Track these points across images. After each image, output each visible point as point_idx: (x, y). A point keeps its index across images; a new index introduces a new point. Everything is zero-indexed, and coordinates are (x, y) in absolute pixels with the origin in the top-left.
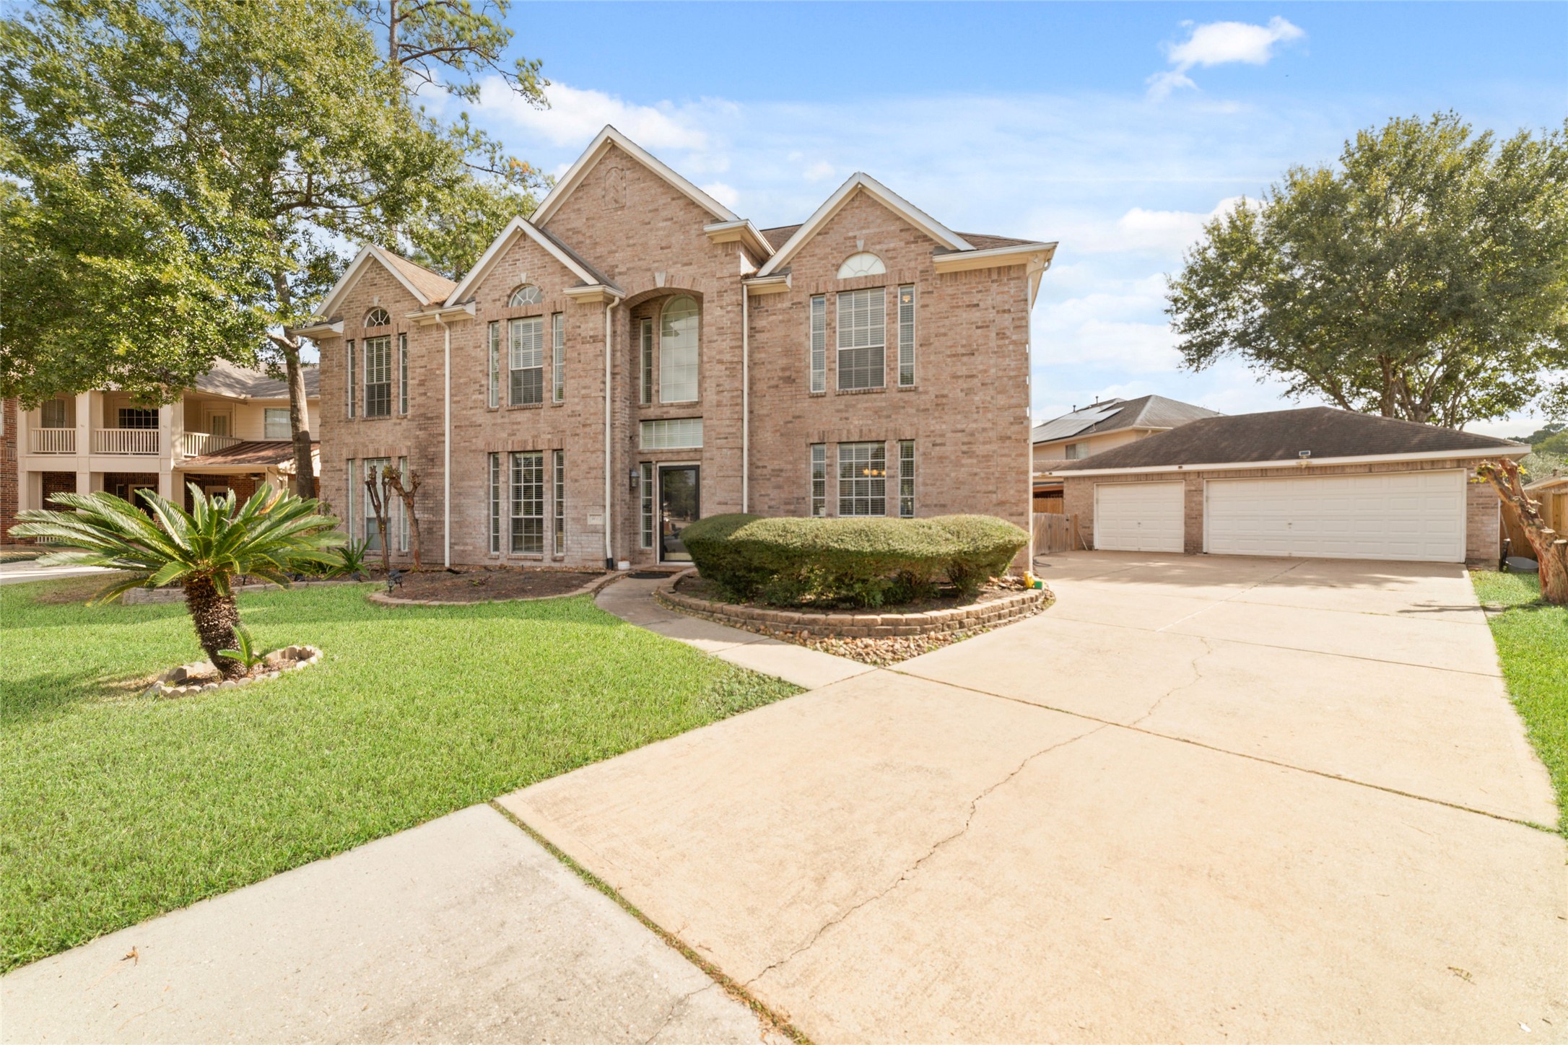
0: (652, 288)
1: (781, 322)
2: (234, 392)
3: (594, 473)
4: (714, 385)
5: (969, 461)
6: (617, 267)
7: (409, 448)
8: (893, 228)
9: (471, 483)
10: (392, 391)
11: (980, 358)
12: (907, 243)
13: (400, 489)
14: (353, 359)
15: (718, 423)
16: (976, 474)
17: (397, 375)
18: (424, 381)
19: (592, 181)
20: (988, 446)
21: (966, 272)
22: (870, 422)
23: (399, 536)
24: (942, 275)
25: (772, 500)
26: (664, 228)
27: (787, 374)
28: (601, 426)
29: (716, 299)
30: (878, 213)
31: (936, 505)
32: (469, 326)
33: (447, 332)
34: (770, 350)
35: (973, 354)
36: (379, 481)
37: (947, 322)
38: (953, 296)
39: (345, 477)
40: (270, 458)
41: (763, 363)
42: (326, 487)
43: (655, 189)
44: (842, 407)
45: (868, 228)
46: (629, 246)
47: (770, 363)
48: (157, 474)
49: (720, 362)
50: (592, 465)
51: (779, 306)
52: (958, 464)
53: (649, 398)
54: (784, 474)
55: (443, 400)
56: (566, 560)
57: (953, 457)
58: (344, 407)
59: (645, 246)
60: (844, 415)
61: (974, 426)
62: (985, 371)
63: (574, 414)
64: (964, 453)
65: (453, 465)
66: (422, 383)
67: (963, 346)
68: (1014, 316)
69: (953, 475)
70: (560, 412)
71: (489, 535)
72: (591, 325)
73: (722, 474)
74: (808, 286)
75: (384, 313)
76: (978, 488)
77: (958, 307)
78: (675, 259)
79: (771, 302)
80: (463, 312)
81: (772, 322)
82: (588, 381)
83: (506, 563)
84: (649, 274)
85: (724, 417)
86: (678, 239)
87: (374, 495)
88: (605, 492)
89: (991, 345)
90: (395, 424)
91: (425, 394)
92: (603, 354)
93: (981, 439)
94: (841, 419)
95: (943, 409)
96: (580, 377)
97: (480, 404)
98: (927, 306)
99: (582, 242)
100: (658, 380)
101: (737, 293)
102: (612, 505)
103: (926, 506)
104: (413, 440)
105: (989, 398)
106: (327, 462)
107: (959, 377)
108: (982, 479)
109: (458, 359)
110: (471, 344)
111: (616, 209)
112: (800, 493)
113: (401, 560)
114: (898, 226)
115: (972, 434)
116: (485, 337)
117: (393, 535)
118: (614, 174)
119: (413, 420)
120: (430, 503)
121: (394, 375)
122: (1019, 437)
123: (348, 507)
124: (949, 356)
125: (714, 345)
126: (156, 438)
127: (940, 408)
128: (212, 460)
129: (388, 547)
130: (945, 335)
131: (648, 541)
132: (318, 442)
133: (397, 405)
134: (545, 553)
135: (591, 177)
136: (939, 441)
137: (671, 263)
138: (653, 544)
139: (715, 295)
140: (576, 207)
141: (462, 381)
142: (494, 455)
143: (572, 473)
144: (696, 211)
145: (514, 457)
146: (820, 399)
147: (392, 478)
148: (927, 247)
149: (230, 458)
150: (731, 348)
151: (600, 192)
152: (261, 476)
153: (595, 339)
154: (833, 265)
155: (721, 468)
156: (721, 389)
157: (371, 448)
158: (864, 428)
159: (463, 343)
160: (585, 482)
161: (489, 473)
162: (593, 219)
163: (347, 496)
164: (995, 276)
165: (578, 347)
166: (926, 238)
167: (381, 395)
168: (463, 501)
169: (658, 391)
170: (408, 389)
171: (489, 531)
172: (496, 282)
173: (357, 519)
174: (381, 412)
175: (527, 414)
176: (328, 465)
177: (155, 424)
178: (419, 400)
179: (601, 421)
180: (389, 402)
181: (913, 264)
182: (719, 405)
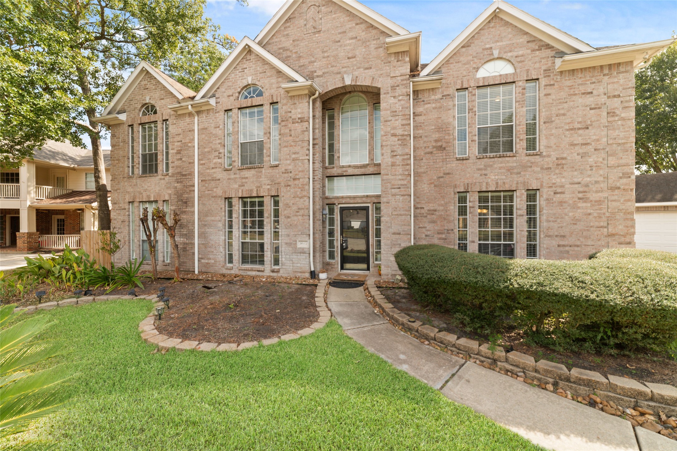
0: (342, 85)
1: (434, 108)
2: (68, 163)
3: (301, 212)
4: (389, 151)
5: (584, 205)
6: (315, 72)
7: (170, 195)
8: (521, 40)
9: (213, 218)
10: (159, 157)
11: (593, 131)
12: (533, 50)
13: (165, 225)
14: (132, 138)
15: (393, 177)
16: (590, 214)
17: (162, 147)
18: (181, 150)
19: (297, 15)
20: (600, 194)
21: (581, 69)
22: (504, 177)
23: (163, 252)
24: (561, 72)
25: (428, 230)
26: (350, 45)
27: (439, 144)
28: (307, 180)
29: (390, 91)
30: (510, 30)
31: (557, 236)
32: (211, 113)
33: (196, 118)
34: (426, 128)
35: (588, 128)
36: (150, 217)
37: (566, 106)
38: (570, 87)
39: (127, 213)
40: (87, 200)
41: (421, 137)
42: (115, 219)
43: (343, 18)
44: (482, 167)
45: (502, 41)
46: (324, 57)
47: (426, 136)
48: (19, 209)
49: (394, 135)
50: (300, 207)
51: (433, 97)
52: (574, 207)
53: (331, 161)
54: (437, 213)
55: (194, 163)
56: (281, 271)
57: (571, 202)
58: (127, 168)
59: (336, 57)
60: (484, 172)
61: (588, 179)
62: (598, 140)
63: (286, 172)
64: (580, 199)
65: (200, 206)
66: (179, 152)
67: (579, 123)
68: (622, 99)
69: (571, 214)
70: (276, 170)
71: (225, 253)
72: (299, 110)
73: (396, 213)
74: (455, 83)
75: (153, 106)
76: (592, 224)
77: (575, 95)
78: (359, 65)
79: (426, 95)
80: (207, 103)
81: (427, 109)
82: (297, 149)
83: (238, 272)
84: (339, 76)
85: (397, 173)
86: (360, 52)
87: (146, 228)
88: (309, 225)
89: (602, 121)
90: (161, 179)
91: (181, 159)
92: (307, 130)
93: (594, 189)
94: (481, 175)
95: (563, 168)
96: (291, 146)
97: (218, 166)
98: (549, 94)
99: (290, 57)
100: (339, 150)
101: (406, 87)
102: (314, 234)
103: (549, 236)
104: (173, 190)
105: (601, 160)
106: (115, 203)
107: (576, 145)
108: (595, 217)
109: (204, 136)
110: (212, 125)
111: (314, 33)
112: (451, 226)
113: (165, 268)
114: (525, 38)
115: (587, 186)
116: (222, 120)
117: (159, 251)
118: (313, 10)
119: (173, 176)
120: (185, 231)
121: (160, 147)
122: (626, 187)
123: (129, 233)
124: (568, 130)
125: (389, 123)
126: (18, 189)
127: (560, 167)
128: (53, 201)
129: (156, 260)
130: (564, 115)
131: (332, 256)
132: (110, 191)
133: (162, 167)
134: (266, 266)
135: (296, 12)
136: (559, 190)
137: (355, 68)
138: (336, 258)
139: (390, 89)
140: (285, 33)
141: (206, 150)
142: (229, 200)
143: (286, 212)
144: (374, 32)
145: (242, 201)
146: (465, 161)
147: (159, 217)
148: (549, 53)
149: (64, 200)
150: (403, 125)
151: (302, 22)
152: (82, 210)
153: (302, 120)
154: (474, 68)
155: (395, 209)
156: (395, 154)
157: (144, 194)
158: (499, 181)
159: (206, 125)
160: (295, 218)
161: (225, 211)
162: (298, 40)
163: (129, 226)
164: (606, 71)
165: (290, 125)
166: (548, 46)
167: (151, 160)
168: (207, 230)
169: (339, 157)
170: (170, 156)
171: (225, 250)
172: (230, 84)
173: (136, 241)
174: (151, 171)
175: (253, 172)
176: (117, 206)
177: (18, 181)
178: (177, 163)
179: (307, 176)
180: (156, 165)
181: (537, 65)
182: (393, 164)
